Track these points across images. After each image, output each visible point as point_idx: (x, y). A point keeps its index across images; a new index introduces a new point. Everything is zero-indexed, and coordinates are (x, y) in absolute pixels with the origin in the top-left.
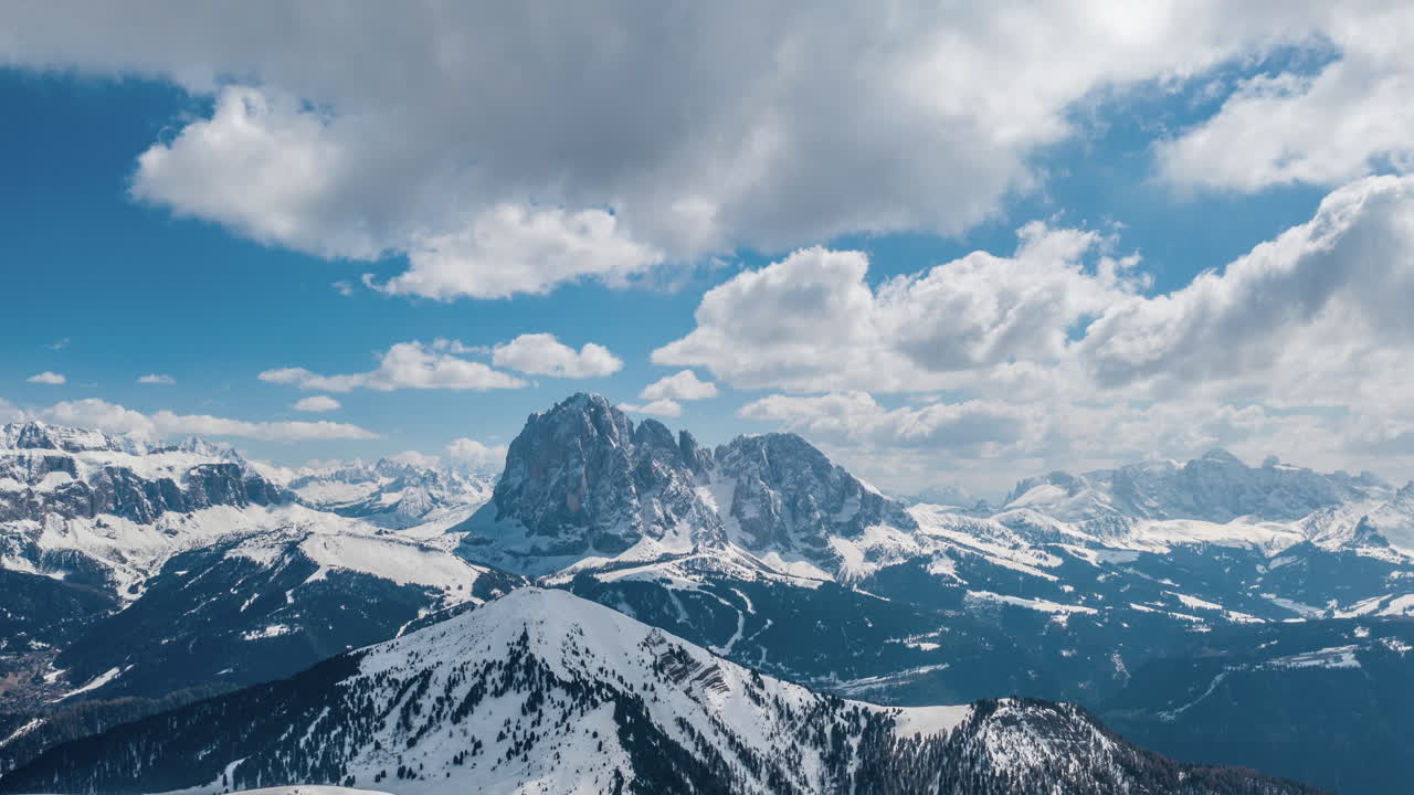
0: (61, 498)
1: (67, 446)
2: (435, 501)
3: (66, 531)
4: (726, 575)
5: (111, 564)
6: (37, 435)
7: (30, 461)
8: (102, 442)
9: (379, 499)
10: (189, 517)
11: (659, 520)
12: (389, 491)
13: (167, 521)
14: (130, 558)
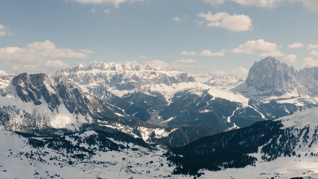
0: (154, 80)
1: (154, 69)
2: (223, 82)
3: (155, 87)
4: (309, 102)
5: (164, 94)
6: (149, 67)
7: (148, 72)
8: (160, 69)
9: (210, 82)
10: (178, 85)
11: (290, 88)
12: (212, 80)
13: (173, 85)
14: (167, 93)
